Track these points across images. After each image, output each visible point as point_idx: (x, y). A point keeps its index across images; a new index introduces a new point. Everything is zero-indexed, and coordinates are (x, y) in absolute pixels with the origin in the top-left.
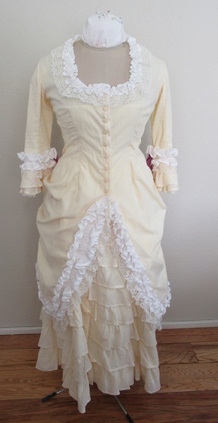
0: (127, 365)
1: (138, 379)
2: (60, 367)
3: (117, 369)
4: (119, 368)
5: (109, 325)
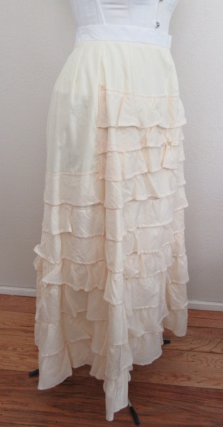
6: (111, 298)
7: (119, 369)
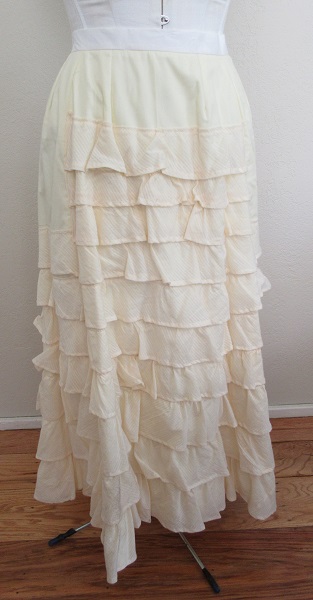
0: (216, 475)
1: (233, 498)
2: (79, 493)
3: (199, 483)
4: (202, 482)
5: (181, 403)
6: (99, 409)
7: (120, 509)
